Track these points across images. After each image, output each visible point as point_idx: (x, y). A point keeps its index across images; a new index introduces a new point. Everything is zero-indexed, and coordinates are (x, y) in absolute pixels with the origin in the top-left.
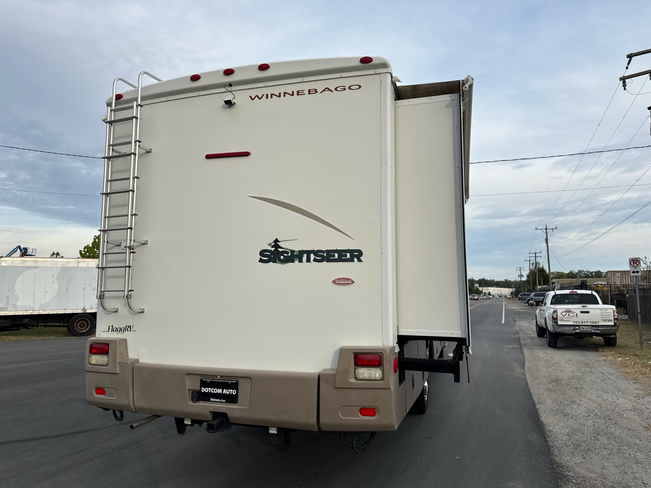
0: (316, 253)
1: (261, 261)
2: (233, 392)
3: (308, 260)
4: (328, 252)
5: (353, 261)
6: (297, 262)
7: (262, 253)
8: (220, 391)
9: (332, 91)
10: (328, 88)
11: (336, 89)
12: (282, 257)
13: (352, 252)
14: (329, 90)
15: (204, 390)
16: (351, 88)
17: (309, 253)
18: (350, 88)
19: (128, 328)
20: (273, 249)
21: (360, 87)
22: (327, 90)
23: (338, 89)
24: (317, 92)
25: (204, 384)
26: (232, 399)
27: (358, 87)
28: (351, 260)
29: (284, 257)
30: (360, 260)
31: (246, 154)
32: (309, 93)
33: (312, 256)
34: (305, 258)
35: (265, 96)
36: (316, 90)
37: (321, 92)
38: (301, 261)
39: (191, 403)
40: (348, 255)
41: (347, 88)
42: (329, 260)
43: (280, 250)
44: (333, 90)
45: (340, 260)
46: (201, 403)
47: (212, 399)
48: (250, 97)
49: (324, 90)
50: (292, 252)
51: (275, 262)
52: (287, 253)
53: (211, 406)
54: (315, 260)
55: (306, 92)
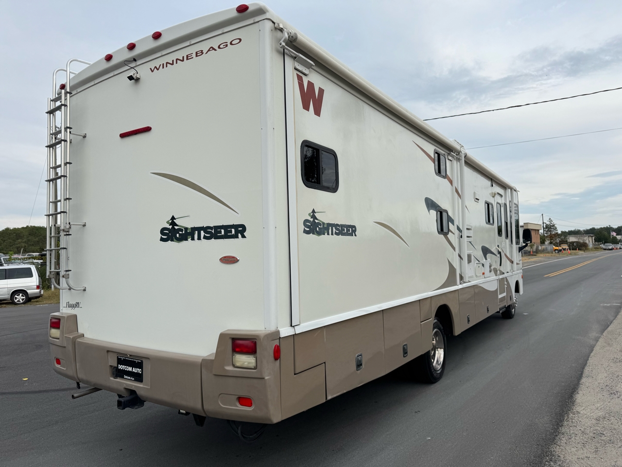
0: (205, 229)
1: (162, 240)
2: (139, 370)
3: (199, 238)
4: (216, 228)
5: (237, 237)
6: (190, 240)
7: (162, 231)
8: (130, 369)
9: (215, 50)
10: (212, 47)
11: (219, 47)
12: (178, 235)
13: (235, 227)
14: (214, 49)
15: (121, 367)
16: (233, 43)
17: (199, 229)
18: (231, 44)
19: (77, 305)
20: (171, 227)
21: (240, 40)
22: (211, 49)
23: (221, 46)
24: (203, 53)
25: (120, 362)
26: (139, 378)
27: (239, 41)
28: (236, 236)
29: (180, 234)
30: (243, 237)
31: (147, 129)
32: (197, 56)
33: (202, 233)
34: (196, 236)
35: (161, 66)
36: (202, 51)
37: (206, 53)
38: (193, 239)
39: (112, 379)
40: (233, 230)
41: (229, 44)
42: (217, 238)
43: (176, 227)
44: (216, 48)
45: (226, 237)
46: (119, 380)
47: (125, 377)
48: (151, 69)
49: (209, 50)
50: (186, 229)
51: (172, 240)
52: (182, 230)
53: (125, 383)
54: (205, 238)
55: (194, 55)
